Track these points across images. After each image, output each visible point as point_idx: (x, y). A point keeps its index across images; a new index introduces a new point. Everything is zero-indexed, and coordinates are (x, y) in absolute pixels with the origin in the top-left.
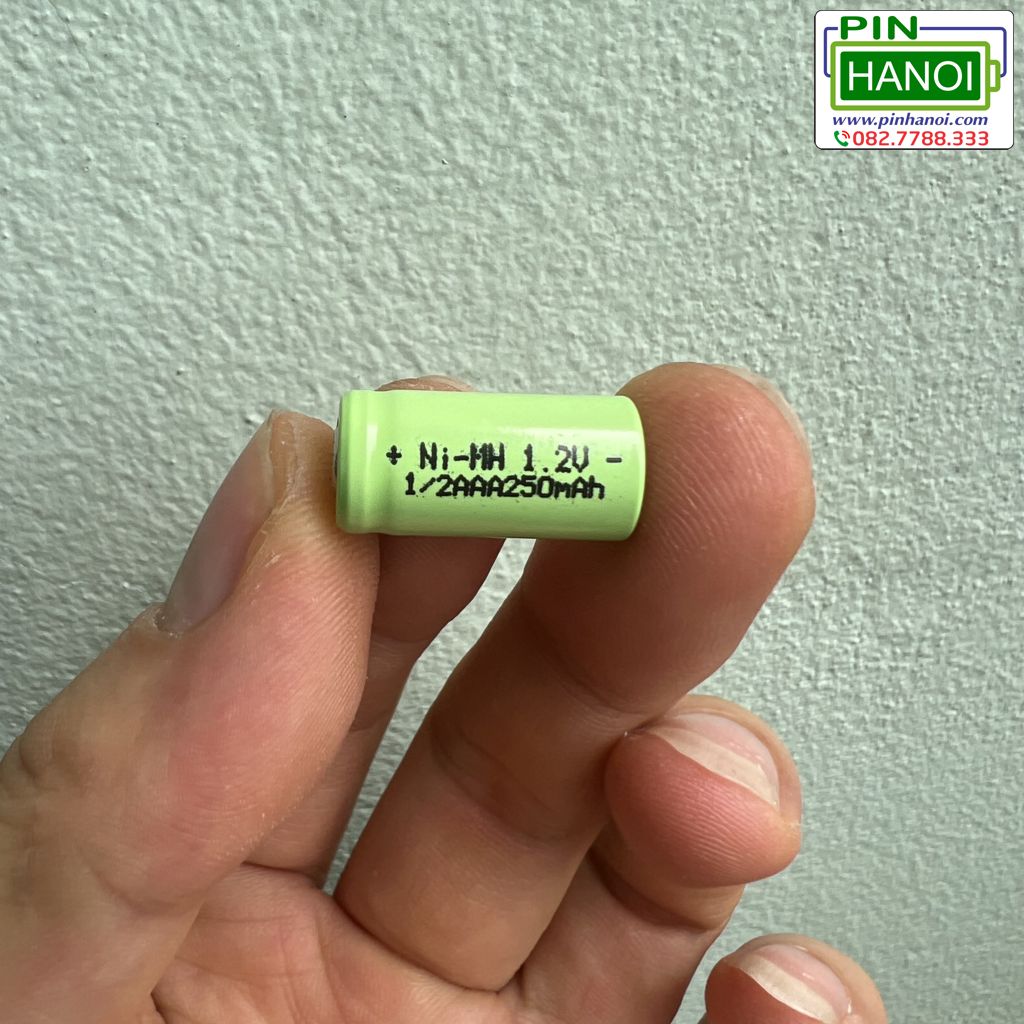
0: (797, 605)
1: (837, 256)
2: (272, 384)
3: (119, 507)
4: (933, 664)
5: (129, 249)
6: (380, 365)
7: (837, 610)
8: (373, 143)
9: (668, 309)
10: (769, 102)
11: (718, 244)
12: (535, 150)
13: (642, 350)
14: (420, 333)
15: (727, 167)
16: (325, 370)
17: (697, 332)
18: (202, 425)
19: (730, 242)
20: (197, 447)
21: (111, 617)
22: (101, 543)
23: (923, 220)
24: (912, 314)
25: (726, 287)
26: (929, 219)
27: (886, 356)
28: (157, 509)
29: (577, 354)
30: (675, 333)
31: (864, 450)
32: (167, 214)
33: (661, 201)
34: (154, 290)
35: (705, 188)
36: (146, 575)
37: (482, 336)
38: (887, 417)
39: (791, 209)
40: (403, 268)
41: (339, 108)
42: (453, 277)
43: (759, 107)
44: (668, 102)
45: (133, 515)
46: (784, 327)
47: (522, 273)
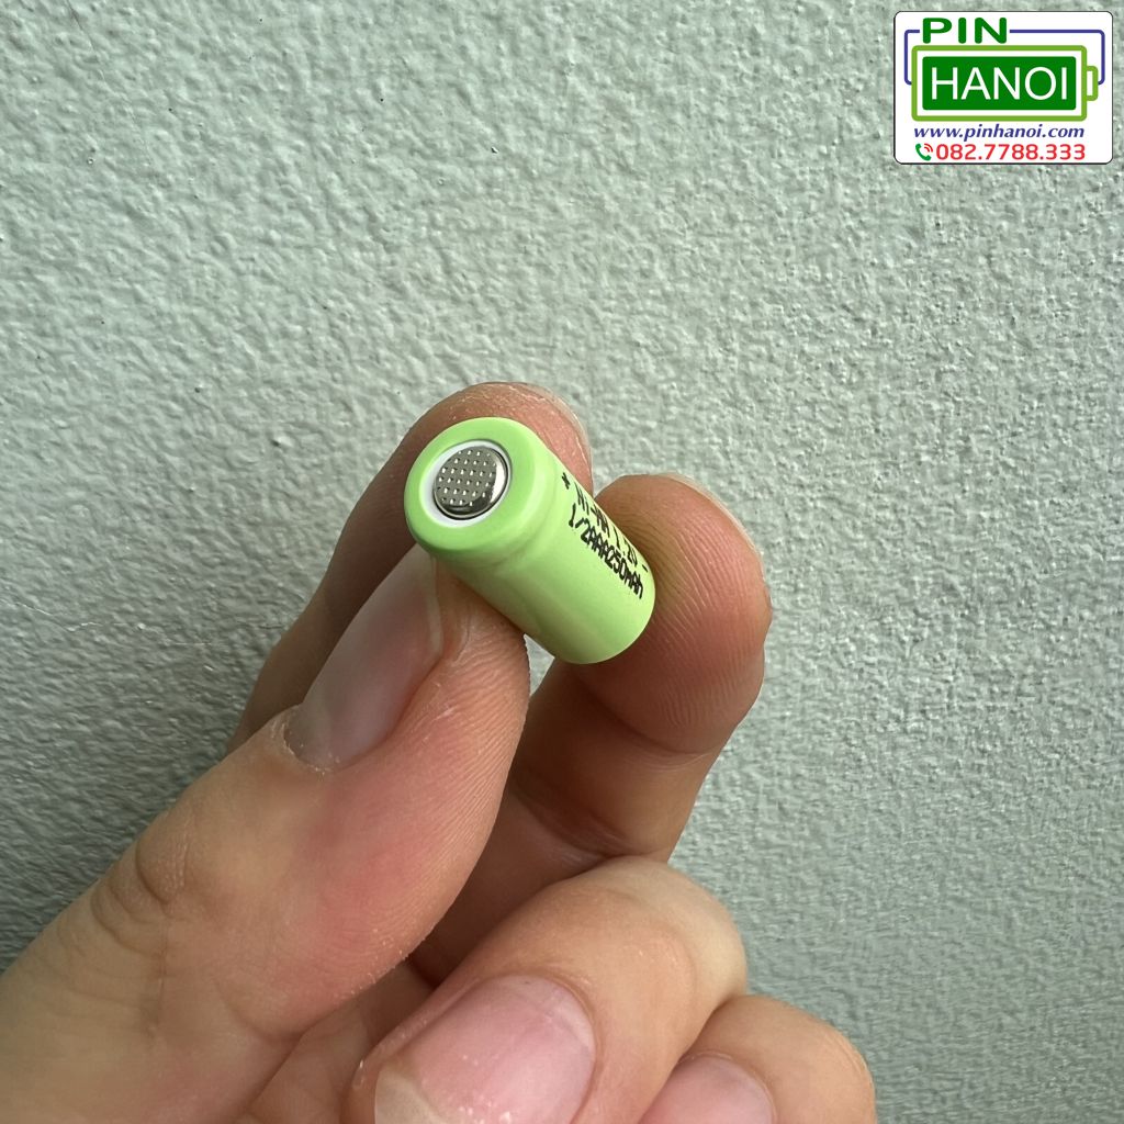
0: (886, 640)
1: (933, 252)
2: (302, 402)
3: (133, 541)
4: (1034, 703)
5: (140, 252)
6: (424, 381)
7: (929, 646)
8: (414, 130)
9: (745, 313)
10: (859, 80)
11: (802, 241)
12: (595, 135)
13: (715, 361)
14: (467, 343)
15: (813, 155)
16: (363, 387)
17: (777, 339)
18: (225, 448)
19: (814, 238)
20: (218, 472)
21: (126, 662)
22: (113, 580)
23: (1030, 211)
24: (1016, 316)
25: (809, 288)
26: (1037, 210)
27: (986, 364)
28: (175, 541)
29: (642, 365)
30: (751, 340)
31: (962, 469)
32: (182, 212)
33: (737, 193)
34: (168, 297)
35: (785, 178)
36: (163, 615)
37: (536, 345)
38: (988, 433)
39: (882, 200)
40: (448, 271)
41: (375, 90)
42: (505, 281)
43: (848, 86)
44: (746, 81)
45: (148, 549)
46: (874, 333)
47: (580, 275)
